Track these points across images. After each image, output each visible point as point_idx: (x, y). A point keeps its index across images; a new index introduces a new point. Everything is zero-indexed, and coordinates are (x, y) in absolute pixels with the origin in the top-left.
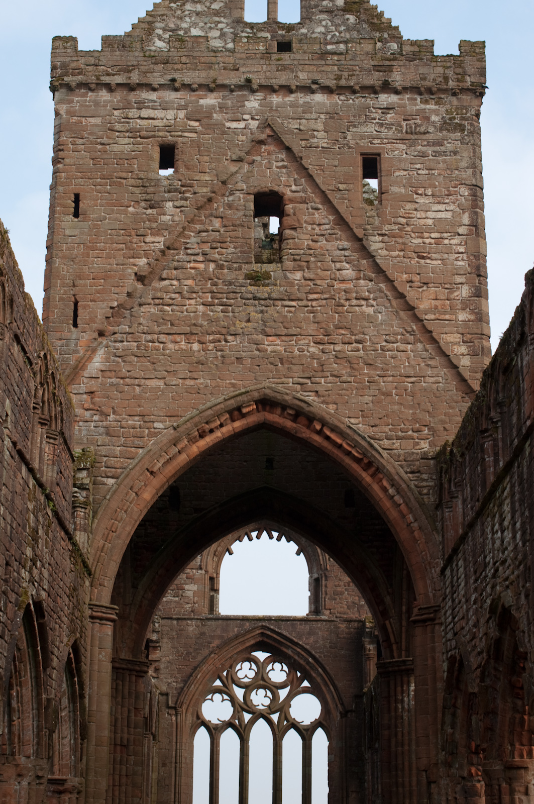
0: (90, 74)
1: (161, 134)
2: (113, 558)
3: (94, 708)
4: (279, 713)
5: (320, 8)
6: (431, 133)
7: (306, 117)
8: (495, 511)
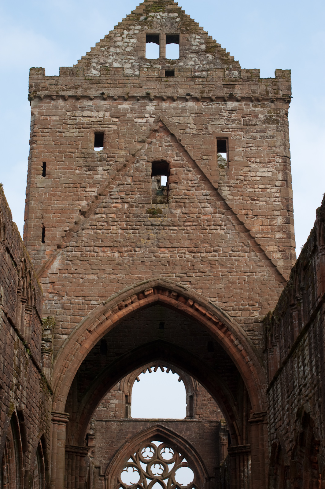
0: (53, 90)
1: (95, 126)
2: (66, 384)
3: (54, 476)
4: (168, 479)
5: (191, 50)
6: (259, 125)
7: (183, 116)
8: (299, 354)
